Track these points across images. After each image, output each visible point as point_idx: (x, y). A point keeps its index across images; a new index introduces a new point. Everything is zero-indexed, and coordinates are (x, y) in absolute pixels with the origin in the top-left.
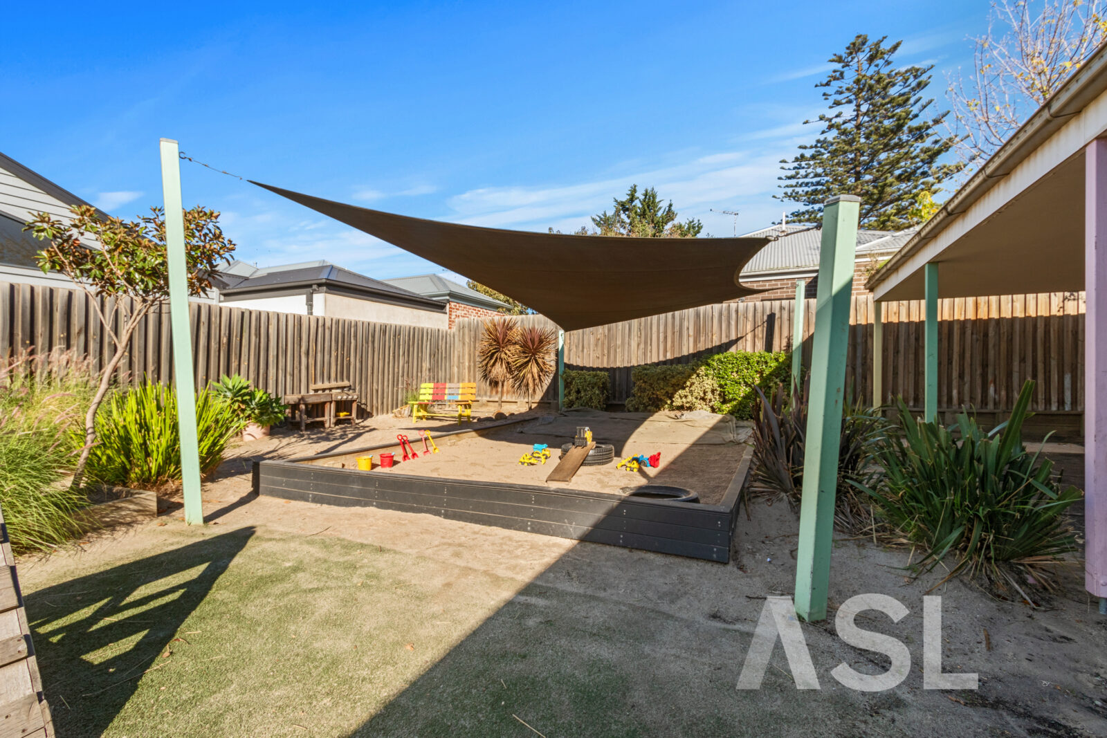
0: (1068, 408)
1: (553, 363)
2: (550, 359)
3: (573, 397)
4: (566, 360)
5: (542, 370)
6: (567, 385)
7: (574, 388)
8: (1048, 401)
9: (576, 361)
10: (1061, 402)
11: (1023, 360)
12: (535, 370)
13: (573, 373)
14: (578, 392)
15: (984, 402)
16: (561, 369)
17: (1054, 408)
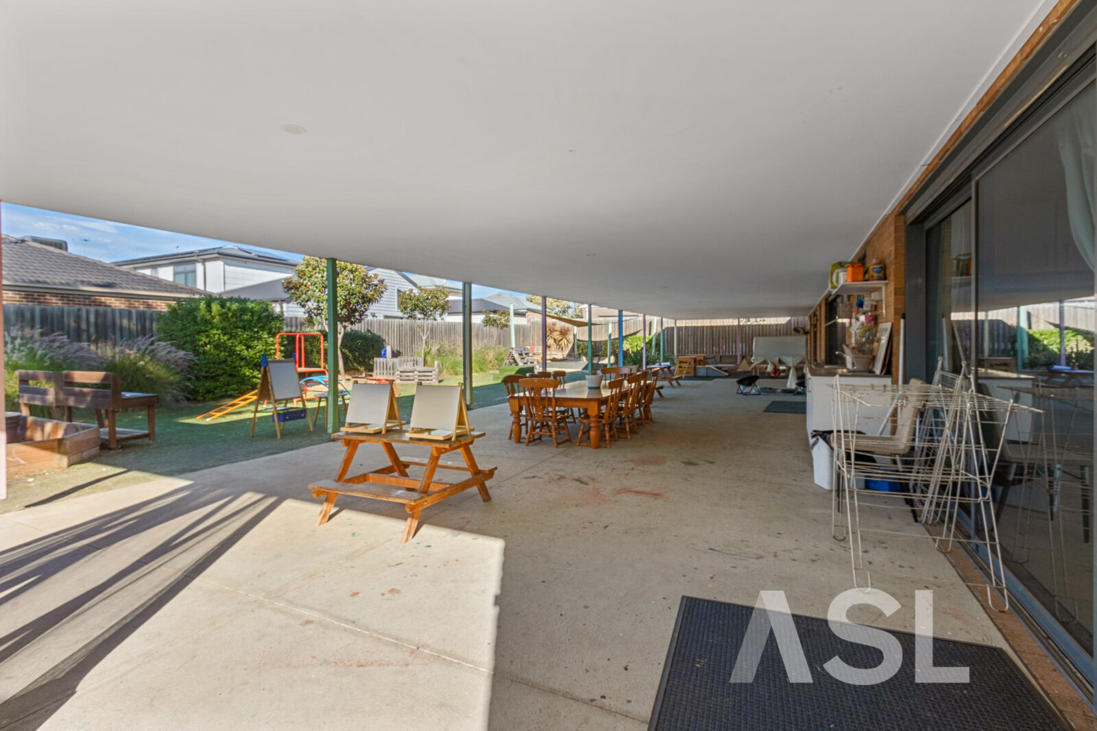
0: (734, 353)
1: (572, 339)
2: (571, 337)
3: (580, 351)
4: (577, 338)
5: (568, 341)
6: (578, 347)
7: (581, 348)
8: (729, 352)
9: (581, 338)
10: (732, 352)
11: (723, 339)
12: (566, 341)
13: (580, 343)
14: (582, 350)
15: (713, 353)
16: (576, 342)
17: (731, 354)
